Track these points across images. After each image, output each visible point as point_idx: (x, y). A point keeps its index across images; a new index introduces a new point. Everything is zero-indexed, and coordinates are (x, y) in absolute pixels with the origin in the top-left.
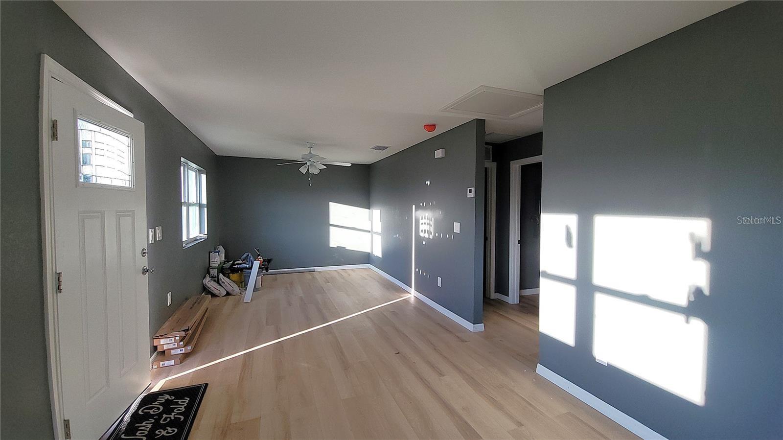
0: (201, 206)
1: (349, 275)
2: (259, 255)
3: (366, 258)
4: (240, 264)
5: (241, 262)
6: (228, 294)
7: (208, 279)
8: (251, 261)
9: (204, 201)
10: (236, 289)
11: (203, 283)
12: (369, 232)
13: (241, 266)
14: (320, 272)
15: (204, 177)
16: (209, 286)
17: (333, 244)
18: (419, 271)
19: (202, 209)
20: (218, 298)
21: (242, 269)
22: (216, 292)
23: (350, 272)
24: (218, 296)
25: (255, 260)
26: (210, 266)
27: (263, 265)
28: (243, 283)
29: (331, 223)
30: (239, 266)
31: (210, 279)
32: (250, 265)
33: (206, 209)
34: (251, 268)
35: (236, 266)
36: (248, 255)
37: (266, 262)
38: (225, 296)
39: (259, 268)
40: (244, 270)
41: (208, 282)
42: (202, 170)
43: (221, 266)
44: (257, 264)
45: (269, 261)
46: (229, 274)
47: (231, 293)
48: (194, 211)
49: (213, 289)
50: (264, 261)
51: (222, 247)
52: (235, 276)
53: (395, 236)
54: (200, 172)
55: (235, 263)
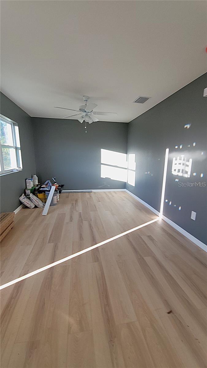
0: (16, 148)
1: (113, 196)
2: (55, 182)
3: (124, 186)
4: (44, 187)
5: (44, 186)
6: (36, 207)
7: (23, 196)
8: (50, 186)
9: (19, 145)
10: (40, 204)
11: (19, 200)
12: (126, 169)
13: (44, 189)
14: (95, 193)
15: (17, 128)
16: (23, 201)
17: (103, 175)
18: (169, 202)
19: (17, 150)
20: (30, 209)
21: (44, 191)
22: (28, 205)
23: (114, 194)
24: (30, 208)
25: (53, 185)
26: (26, 188)
27: (58, 189)
28: (44, 200)
29: (102, 162)
30: (43, 189)
31: (25, 196)
32: (50, 188)
33: (20, 151)
34: (49, 191)
35: (41, 189)
36: (48, 182)
37: (60, 186)
38: (34, 208)
39: (55, 191)
40: (46, 192)
41: (23, 199)
42: (15, 123)
43: (33, 188)
44: (53, 188)
45: (62, 186)
46: (37, 194)
47: (37, 206)
48: (12, 151)
49: (26, 204)
50: (59, 186)
51: (36, 176)
52: (40, 195)
53: (146, 173)
54: (14, 125)
55: (42, 186)
